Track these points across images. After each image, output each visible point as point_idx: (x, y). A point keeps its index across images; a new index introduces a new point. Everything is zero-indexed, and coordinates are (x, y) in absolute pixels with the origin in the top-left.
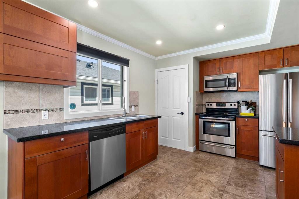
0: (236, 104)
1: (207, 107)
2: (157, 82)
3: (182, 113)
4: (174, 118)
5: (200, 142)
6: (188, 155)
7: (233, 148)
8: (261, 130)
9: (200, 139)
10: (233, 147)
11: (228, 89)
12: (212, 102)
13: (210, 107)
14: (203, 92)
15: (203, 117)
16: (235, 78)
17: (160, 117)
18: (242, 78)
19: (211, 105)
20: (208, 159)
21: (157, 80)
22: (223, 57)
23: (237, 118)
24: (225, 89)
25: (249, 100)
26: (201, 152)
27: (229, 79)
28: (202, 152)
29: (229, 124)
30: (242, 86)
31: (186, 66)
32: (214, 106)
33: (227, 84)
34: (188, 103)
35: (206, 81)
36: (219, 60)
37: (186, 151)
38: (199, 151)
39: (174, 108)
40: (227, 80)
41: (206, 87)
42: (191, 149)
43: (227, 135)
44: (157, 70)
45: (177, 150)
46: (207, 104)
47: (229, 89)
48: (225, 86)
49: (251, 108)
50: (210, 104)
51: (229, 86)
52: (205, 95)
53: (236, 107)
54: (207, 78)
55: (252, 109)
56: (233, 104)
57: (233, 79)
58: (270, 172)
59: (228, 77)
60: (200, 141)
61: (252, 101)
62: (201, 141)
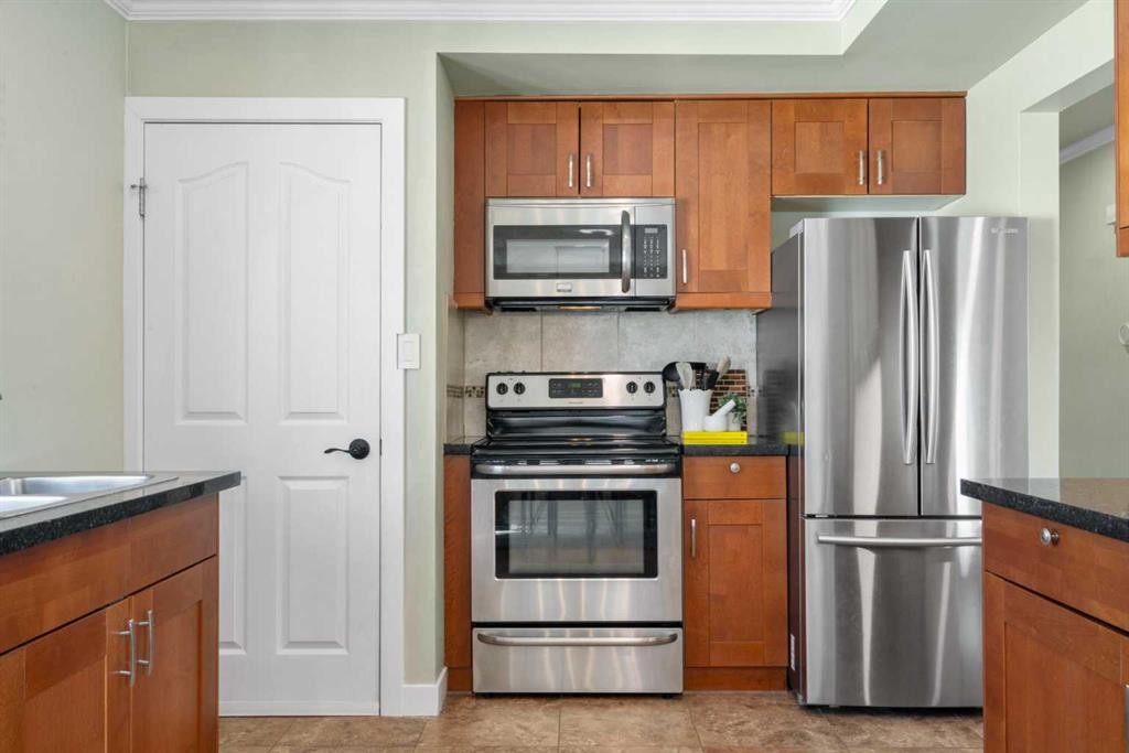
0: (657, 380)
1: (496, 401)
2: (142, 204)
3: (359, 450)
4: (292, 485)
5: (481, 637)
6: (417, 742)
7: (674, 638)
8: (812, 516)
9: (475, 619)
10: (669, 632)
11: (626, 288)
12: (524, 373)
13: (510, 400)
14: (480, 302)
15: (498, 469)
16: (663, 228)
17: (232, 480)
18: (693, 231)
19: (519, 388)
20: (552, 740)
21: (143, 188)
22: (596, 94)
23: (686, 460)
24: (614, 288)
25: (716, 360)
26: (484, 702)
27: (636, 231)
28: (496, 705)
29: (649, 498)
30: (695, 280)
31: (390, 111)
32: (537, 395)
33: (626, 259)
34: (406, 370)
35: (498, 229)
36: (574, 108)
37: (390, 720)
38: (473, 703)
39: (293, 415)
40: (626, 238)
41: (501, 273)
42: (423, 698)
43: (640, 566)
44: (138, 107)
45: (321, 725)
46: (494, 382)
47: (630, 294)
48: (615, 271)
49: (731, 404)
50: (510, 382)
51: (637, 272)
52: (476, 325)
53: (656, 399)
54: (504, 213)
55: (736, 409)
56: (641, 381)
57: (655, 231)
58: (862, 732)
59: (626, 216)
60: (476, 631)
61: (729, 363)
62: (485, 631)
